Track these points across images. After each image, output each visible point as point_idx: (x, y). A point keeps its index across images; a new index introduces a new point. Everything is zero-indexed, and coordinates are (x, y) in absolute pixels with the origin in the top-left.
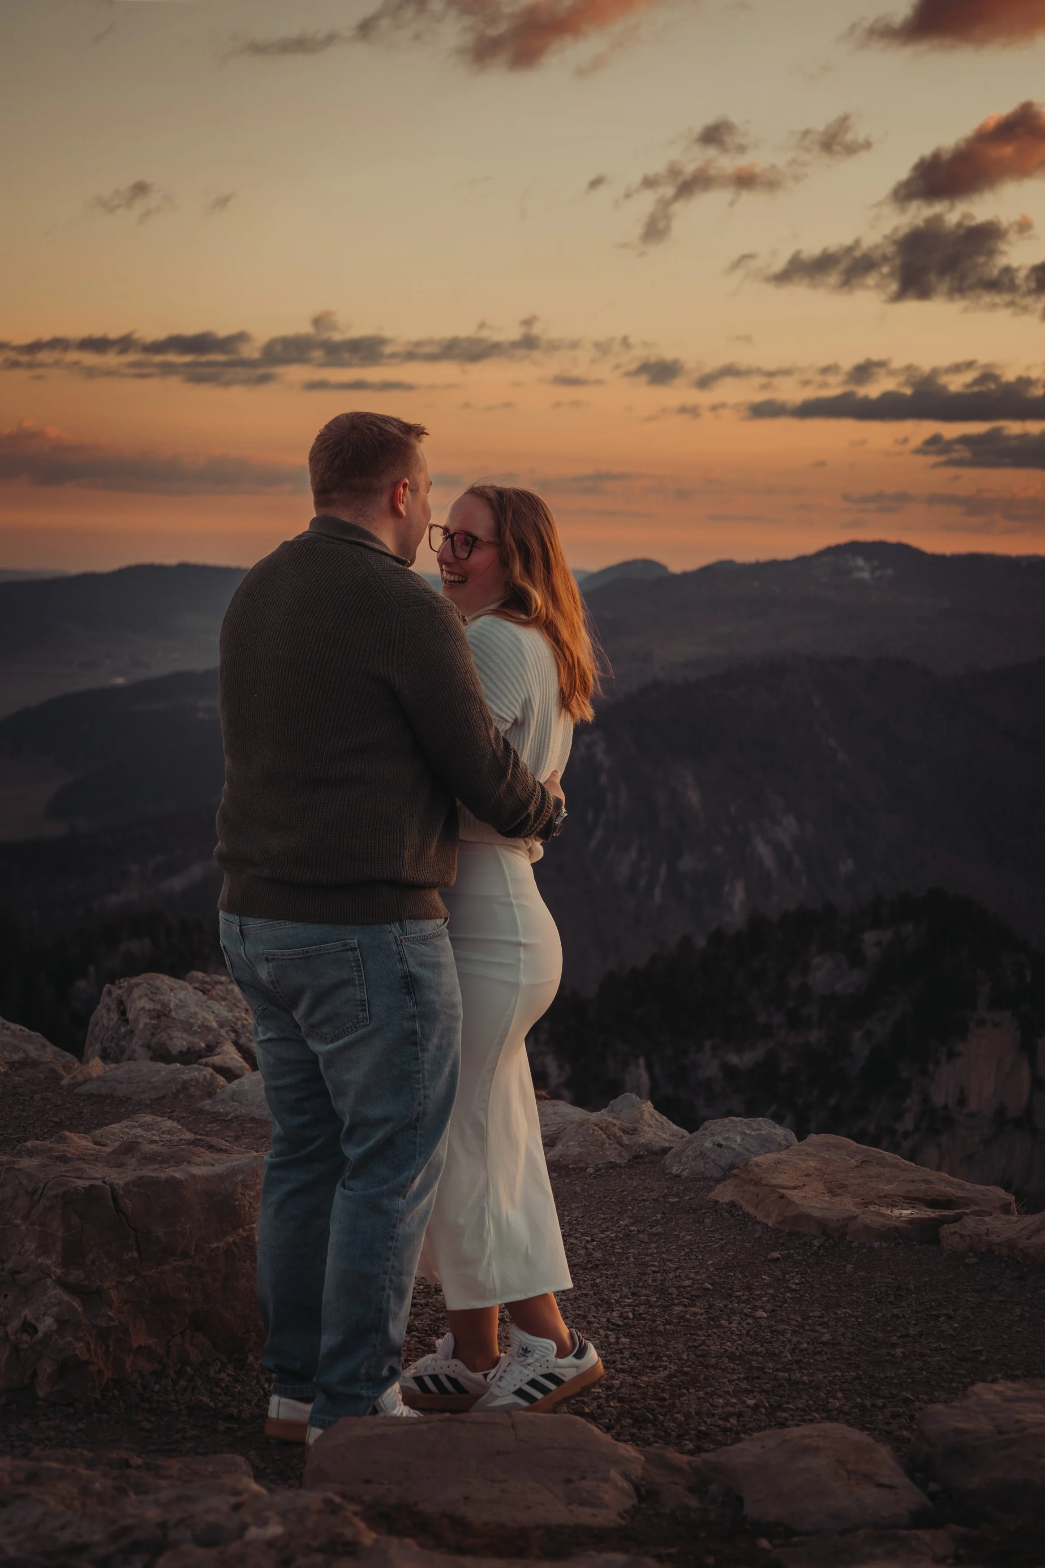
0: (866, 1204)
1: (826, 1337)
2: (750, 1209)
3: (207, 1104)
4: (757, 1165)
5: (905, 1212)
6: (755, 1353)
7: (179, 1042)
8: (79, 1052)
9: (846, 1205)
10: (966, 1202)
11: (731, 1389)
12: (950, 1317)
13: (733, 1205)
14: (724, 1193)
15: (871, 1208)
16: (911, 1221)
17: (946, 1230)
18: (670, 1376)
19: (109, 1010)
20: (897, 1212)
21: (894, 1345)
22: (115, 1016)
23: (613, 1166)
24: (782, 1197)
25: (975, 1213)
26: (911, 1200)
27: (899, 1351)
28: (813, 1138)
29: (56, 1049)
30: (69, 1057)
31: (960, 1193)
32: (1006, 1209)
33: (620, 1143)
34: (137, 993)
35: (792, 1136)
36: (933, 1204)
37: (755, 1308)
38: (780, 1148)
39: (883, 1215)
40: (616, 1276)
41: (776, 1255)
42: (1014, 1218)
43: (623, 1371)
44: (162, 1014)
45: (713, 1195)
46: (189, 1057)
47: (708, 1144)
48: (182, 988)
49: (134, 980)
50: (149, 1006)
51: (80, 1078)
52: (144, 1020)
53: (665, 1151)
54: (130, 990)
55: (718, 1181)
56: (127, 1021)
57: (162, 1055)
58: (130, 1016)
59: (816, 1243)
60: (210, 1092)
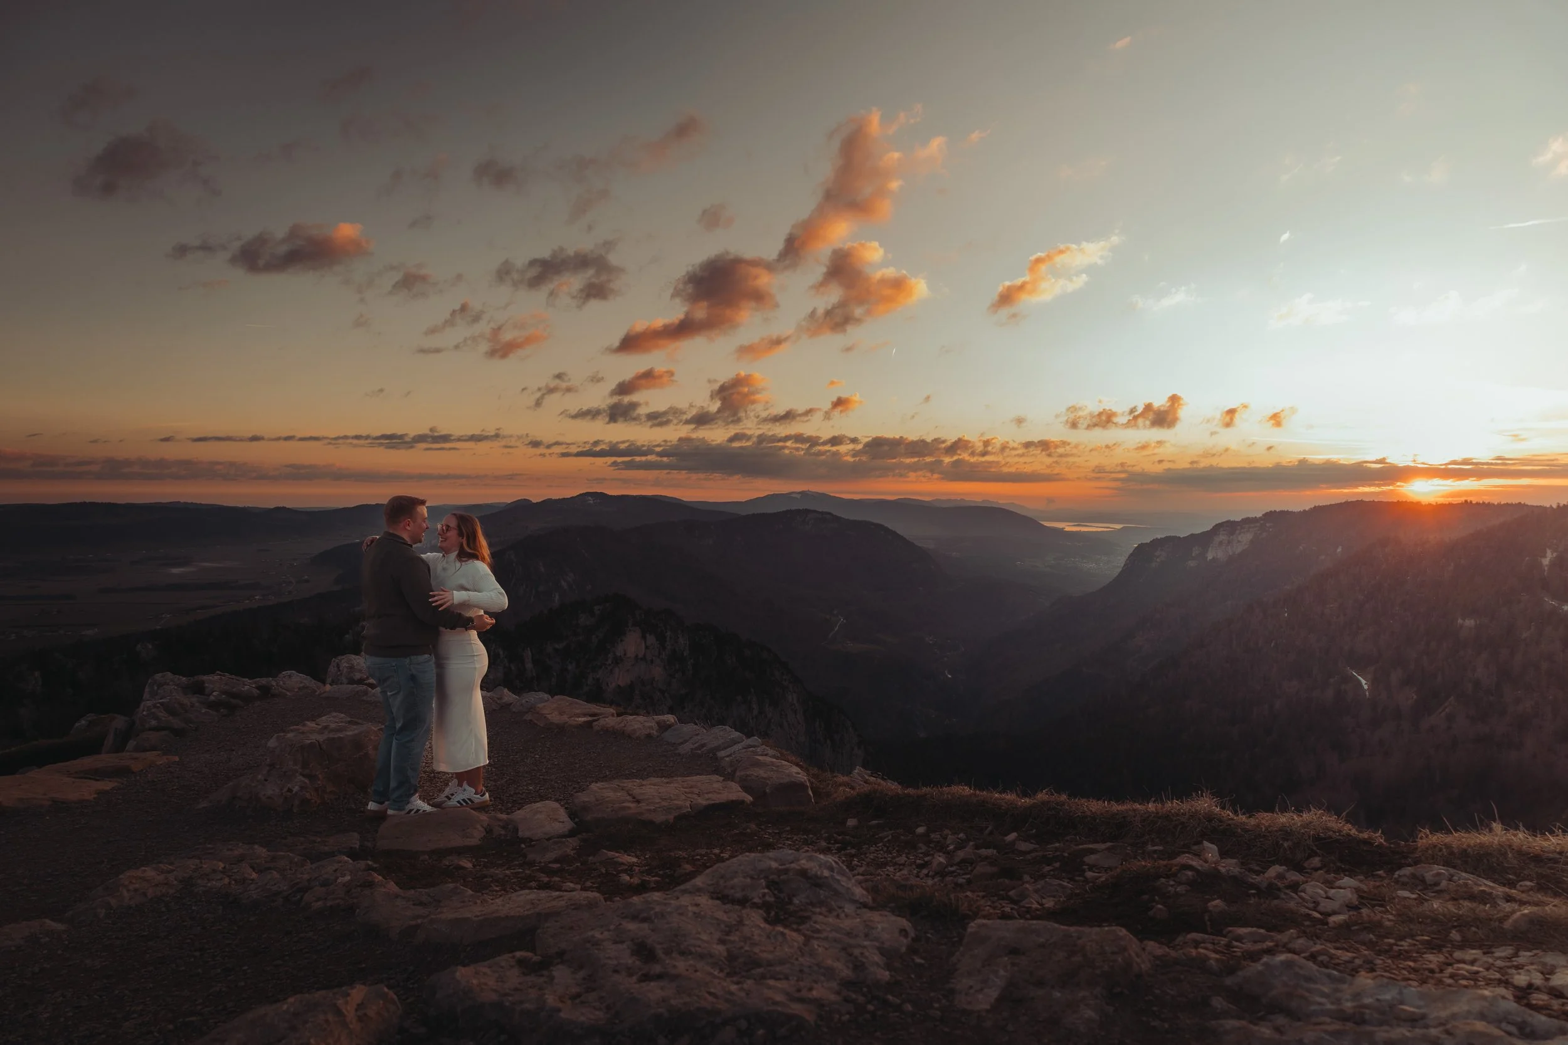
0: (571, 717)
1: (556, 763)
2: (536, 721)
3: (365, 698)
4: (538, 708)
5: (583, 719)
6: (534, 770)
7: (357, 676)
8: (324, 683)
9: (565, 718)
10: (601, 714)
11: (525, 784)
12: (593, 752)
13: (531, 720)
14: (528, 717)
15: (573, 719)
16: (585, 722)
17: (595, 723)
18: (507, 781)
19: (334, 667)
20: (580, 719)
21: (576, 763)
22: (336, 669)
23: (494, 710)
24: (545, 717)
25: (603, 717)
26: (585, 715)
27: (577, 766)
28: (556, 697)
29: (315, 681)
30: (320, 684)
31: (599, 711)
32: (613, 715)
33: (497, 703)
34: (343, 661)
35: (550, 697)
36: (591, 715)
37: (535, 755)
38: (546, 701)
39: (576, 721)
40: (493, 747)
41: (543, 736)
42: (614, 718)
43: (491, 780)
44: (351, 668)
45: (525, 718)
46: (360, 682)
47: (524, 701)
48: (359, 659)
49: (343, 657)
50: (347, 665)
51: (322, 692)
52: (345, 670)
53: (511, 704)
54: (341, 661)
55: (527, 713)
56: (340, 670)
57: (352, 681)
58: (341, 669)
59: (556, 731)
60: (366, 693)
